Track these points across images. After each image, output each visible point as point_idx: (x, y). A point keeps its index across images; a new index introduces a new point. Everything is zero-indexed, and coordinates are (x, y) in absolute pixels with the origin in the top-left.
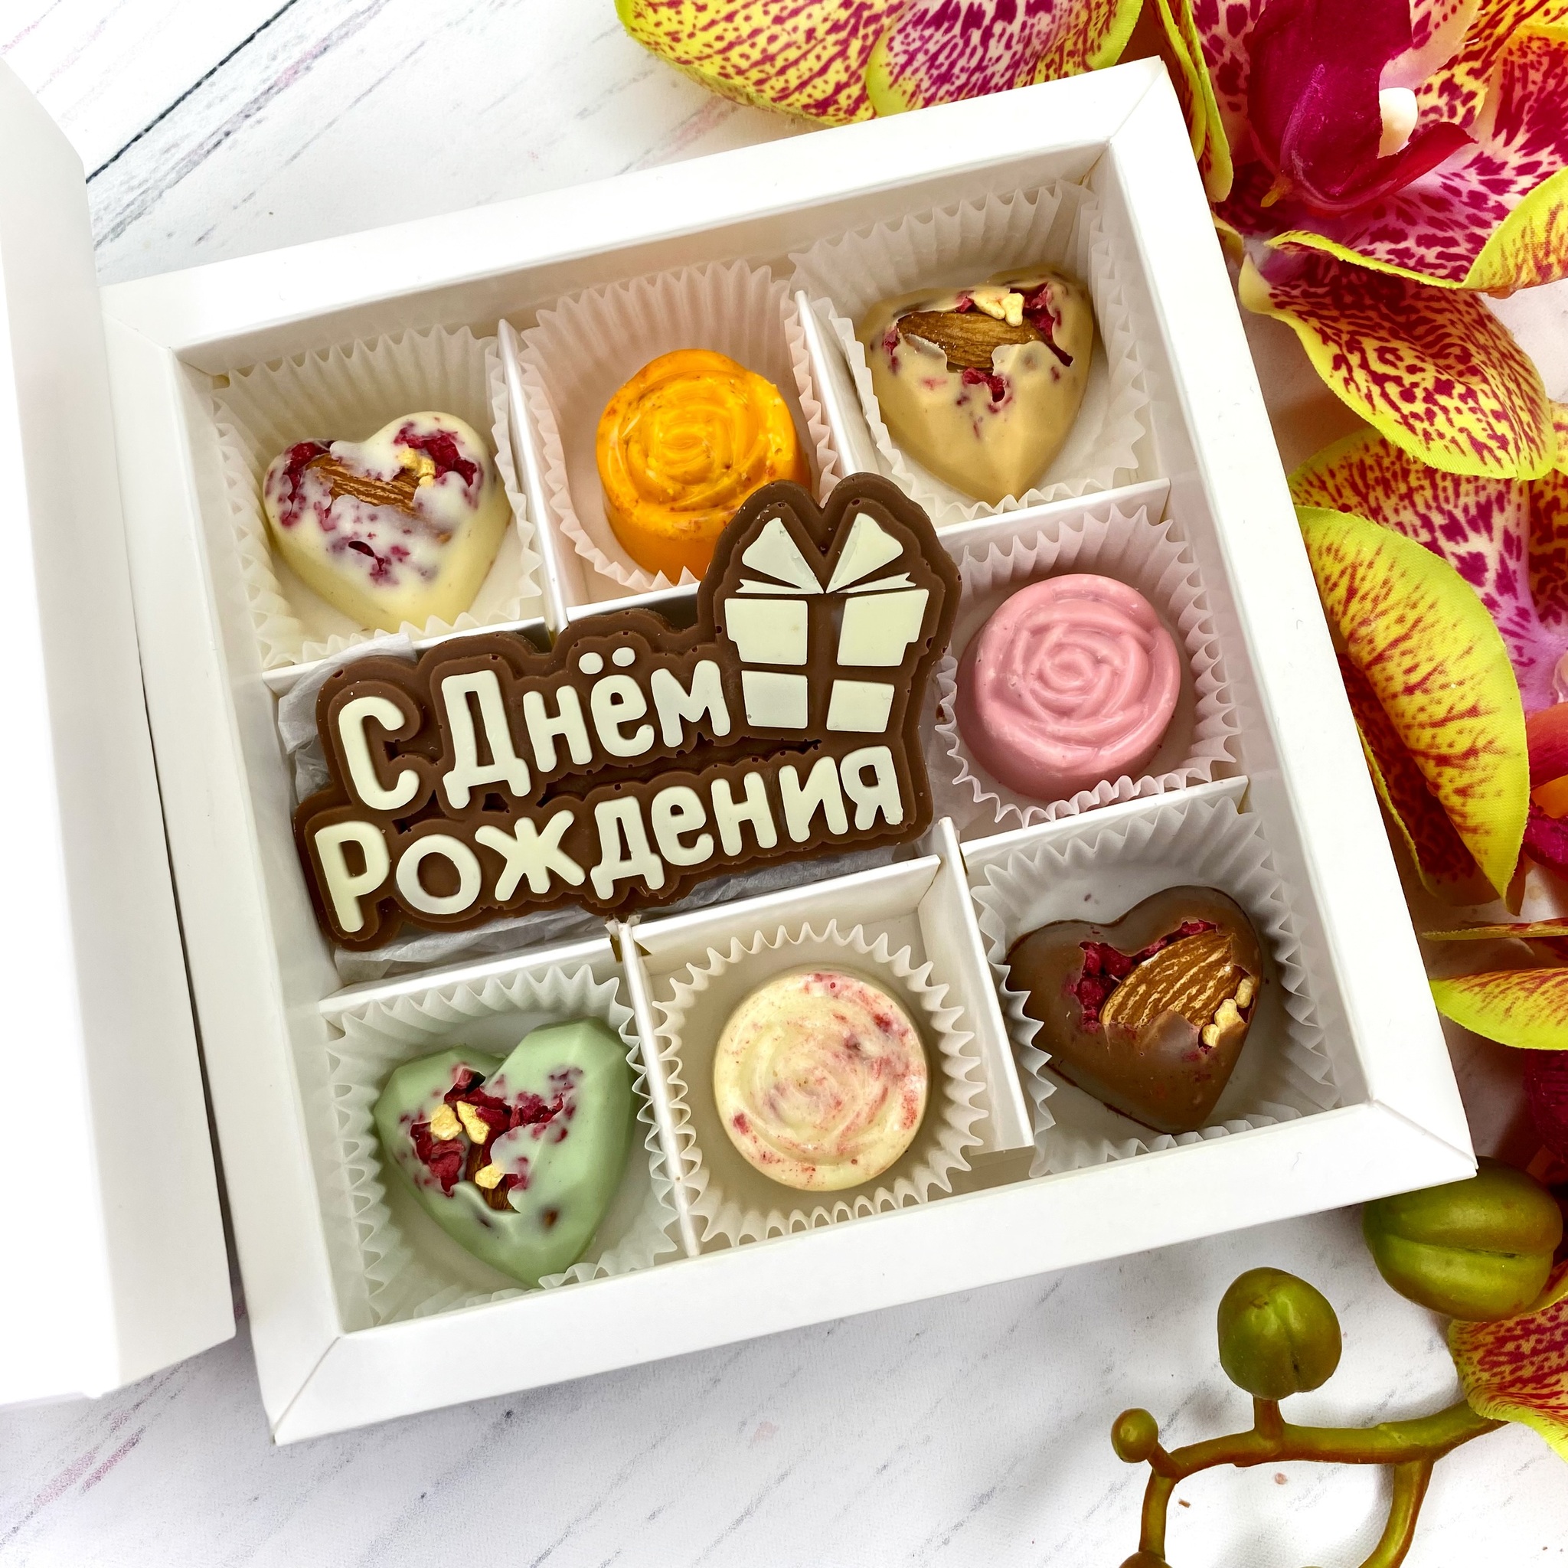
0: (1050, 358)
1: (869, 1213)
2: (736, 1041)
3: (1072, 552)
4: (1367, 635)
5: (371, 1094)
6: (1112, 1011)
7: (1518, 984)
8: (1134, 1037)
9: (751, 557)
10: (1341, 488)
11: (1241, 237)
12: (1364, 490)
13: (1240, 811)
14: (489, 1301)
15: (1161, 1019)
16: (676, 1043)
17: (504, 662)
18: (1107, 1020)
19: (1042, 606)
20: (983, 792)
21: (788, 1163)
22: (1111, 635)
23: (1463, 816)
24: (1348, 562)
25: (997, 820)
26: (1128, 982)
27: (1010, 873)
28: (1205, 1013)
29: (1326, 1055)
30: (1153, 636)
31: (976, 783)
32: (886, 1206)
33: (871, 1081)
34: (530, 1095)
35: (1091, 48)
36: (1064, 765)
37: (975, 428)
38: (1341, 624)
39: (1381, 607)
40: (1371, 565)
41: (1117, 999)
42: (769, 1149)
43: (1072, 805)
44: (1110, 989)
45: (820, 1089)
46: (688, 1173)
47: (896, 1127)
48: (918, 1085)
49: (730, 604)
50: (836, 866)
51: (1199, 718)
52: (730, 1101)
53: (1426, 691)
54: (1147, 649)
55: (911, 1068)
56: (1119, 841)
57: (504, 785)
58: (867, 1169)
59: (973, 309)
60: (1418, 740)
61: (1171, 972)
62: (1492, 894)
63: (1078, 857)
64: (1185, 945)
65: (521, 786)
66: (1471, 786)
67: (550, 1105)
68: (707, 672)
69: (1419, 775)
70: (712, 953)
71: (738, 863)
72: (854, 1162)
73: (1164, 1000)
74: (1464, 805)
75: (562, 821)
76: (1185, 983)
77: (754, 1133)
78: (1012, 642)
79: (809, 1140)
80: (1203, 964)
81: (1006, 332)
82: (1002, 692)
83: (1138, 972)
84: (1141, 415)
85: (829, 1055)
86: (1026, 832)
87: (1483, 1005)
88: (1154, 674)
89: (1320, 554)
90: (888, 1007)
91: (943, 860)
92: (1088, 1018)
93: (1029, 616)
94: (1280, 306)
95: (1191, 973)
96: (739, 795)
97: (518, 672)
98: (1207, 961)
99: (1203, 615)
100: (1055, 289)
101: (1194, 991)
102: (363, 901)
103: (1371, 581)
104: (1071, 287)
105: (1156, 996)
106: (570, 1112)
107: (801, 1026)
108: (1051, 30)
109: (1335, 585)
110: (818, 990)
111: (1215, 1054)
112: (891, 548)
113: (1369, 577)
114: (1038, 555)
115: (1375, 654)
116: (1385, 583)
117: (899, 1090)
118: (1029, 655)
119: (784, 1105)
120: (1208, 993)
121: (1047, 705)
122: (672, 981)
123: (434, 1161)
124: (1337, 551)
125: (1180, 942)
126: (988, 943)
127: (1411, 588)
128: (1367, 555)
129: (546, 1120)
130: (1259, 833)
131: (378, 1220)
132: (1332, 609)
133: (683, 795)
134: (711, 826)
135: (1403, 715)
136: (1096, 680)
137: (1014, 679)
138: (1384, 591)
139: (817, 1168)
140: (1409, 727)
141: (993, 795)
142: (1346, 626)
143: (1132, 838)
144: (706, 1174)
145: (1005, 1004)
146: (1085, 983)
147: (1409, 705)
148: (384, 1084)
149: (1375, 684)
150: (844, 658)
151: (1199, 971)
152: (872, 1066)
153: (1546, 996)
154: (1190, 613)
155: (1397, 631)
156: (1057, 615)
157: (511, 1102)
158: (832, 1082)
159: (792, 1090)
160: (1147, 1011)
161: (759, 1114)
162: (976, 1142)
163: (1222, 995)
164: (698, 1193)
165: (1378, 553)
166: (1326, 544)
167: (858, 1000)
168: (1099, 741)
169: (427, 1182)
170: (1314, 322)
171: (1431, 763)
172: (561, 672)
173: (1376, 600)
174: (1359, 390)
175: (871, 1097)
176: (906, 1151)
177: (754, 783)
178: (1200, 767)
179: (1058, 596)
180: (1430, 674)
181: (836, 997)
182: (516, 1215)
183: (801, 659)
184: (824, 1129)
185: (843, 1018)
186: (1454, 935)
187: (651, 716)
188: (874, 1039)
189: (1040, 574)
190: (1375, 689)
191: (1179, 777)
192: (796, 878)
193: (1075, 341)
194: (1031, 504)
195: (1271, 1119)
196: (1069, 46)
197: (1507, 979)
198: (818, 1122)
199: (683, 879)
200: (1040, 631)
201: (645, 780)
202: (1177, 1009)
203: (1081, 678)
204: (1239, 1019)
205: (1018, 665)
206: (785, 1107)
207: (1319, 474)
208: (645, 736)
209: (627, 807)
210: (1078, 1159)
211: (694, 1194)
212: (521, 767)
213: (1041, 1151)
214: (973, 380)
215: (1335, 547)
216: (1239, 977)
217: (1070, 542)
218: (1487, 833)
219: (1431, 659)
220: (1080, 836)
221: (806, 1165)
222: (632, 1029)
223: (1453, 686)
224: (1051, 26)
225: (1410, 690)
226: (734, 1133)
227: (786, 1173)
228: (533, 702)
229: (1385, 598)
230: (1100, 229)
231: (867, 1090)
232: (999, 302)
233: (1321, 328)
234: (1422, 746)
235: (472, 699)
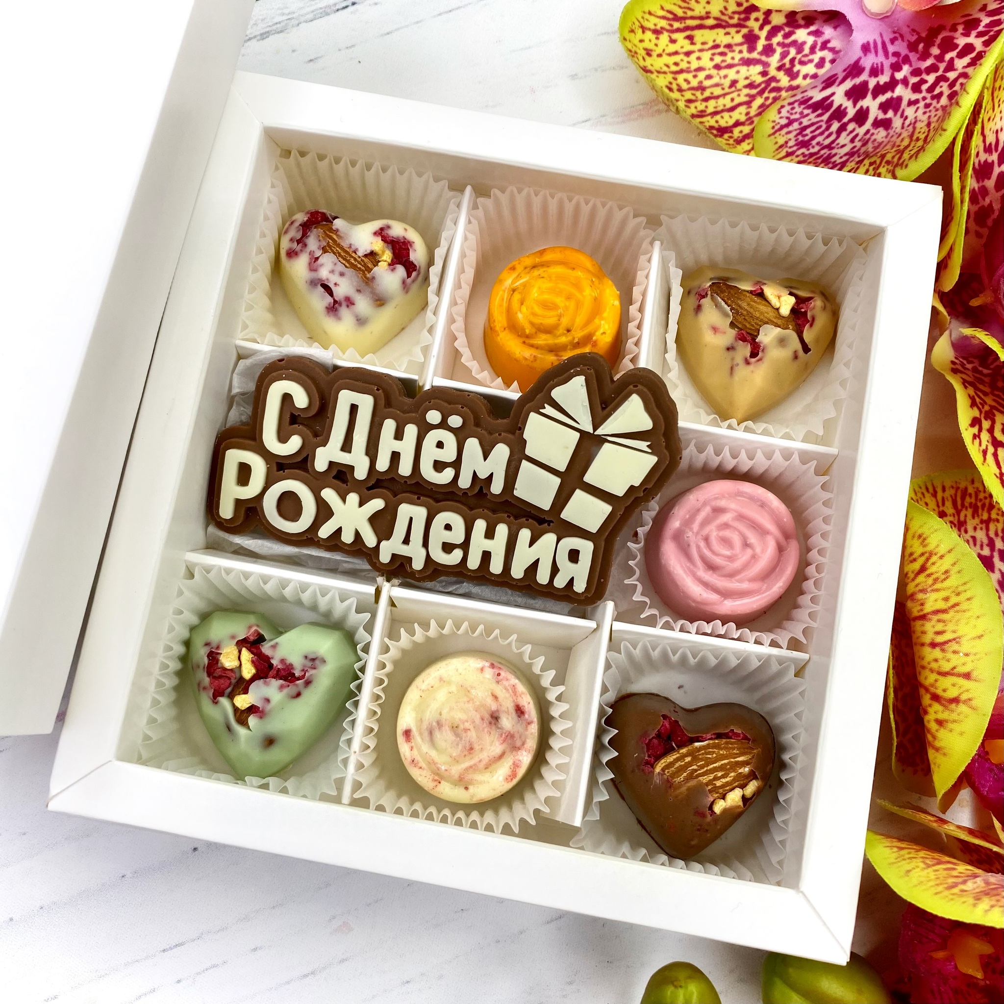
0: (796, 344)
1: (461, 825)
2: (426, 683)
3: (760, 470)
4: (922, 599)
5: (194, 620)
6: (664, 764)
7: (922, 858)
8: (670, 787)
9: (557, 393)
10: (946, 500)
11: (948, 318)
12: (960, 507)
13: (797, 675)
14: (209, 777)
15: (692, 783)
16: (389, 668)
17: (382, 395)
18: (658, 769)
19: (727, 496)
20: (642, 595)
21: (425, 771)
22: (762, 532)
23: (934, 737)
24: (928, 549)
25: (642, 616)
26: (681, 751)
27: (637, 653)
28: (721, 791)
29: (785, 849)
30: (788, 543)
31: (640, 588)
32: (474, 825)
33: (497, 744)
34: (288, 662)
35: (902, 165)
36: (699, 599)
37: (732, 368)
38: (909, 586)
39: (938, 586)
40: (942, 557)
41: (670, 758)
42: (418, 758)
43: (693, 627)
44: (669, 750)
45: (464, 735)
46: (363, 751)
47: (501, 778)
48: (525, 758)
49: (533, 416)
50: (532, 602)
51: (796, 606)
52: (407, 718)
53: (943, 650)
54: (781, 549)
55: (525, 746)
56: (713, 662)
57: (352, 468)
58: (472, 797)
59: (761, 295)
60: (926, 678)
61: (710, 756)
62: (932, 793)
63: (683, 660)
64: (726, 743)
65: (361, 473)
66: (946, 721)
67: (297, 674)
68: (501, 452)
69: (918, 700)
70: (433, 623)
71: (472, 575)
72: (466, 788)
73: (699, 772)
74: (937, 731)
75: (377, 504)
76: (716, 767)
77: (413, 744)
78: (698, 510)
79: (444, 763)
80: (732, 760)
81: (776, 317)
82: (678, 537)
83: (690, 747)
84: (837, 404)
85: (478, 716)
86: (657, 631)
87: (895, 861)
88: (779, 567)
89: (913, 537)
90: (528, 703)
91: (598, 625)
92: (647, 763)
93: (716, 498)
94: (955, 371)
95: (723, 762)
96: (490, 534)
97: (388, 404)
98: (736, 760)
99: (824, 544)
100: (818, 303)
101: (720, 774)
102: (238, 502)
103: (937, 567)
104: (828, 305)
105: (695, 767)
106: (308, 683)
107: (469, 691)
108: (883, 142)
109: (915, 560)
110: (489, 673)
111: (716, 819)
112: (646, 423)
113: (937, 565)
114: (737, 463)
115: (921, 613)
116: (946, 572)
117: (512, 756)
118: (705, 522)
119: (437, 735)
120: (728, 779)
121: (704, 559)
122: (402, 630)
123: (215, 678)
124: (925, 539)
125: (724, 740)
126: (605, 690)
127: (960, 583)
128: (942, 550)
129: (291, 681)
130: (802, 694)
131: (165, 699)
132: (907, 574)
133: (457, 521)
134: (465, 546)
135: (923, 659)
136: (740, 556)
137: (690, 534)
138: (943, 577)
139: (443, 782)
140: (923, 667)
141: (647, 600)
142: (911, 588)
143: (722, 662)
144: (374, 756)
145: (600, 733)
146: (655, 741)
147: (930, 654)
148: (205, 617)
149: (914, 632)
150: (589, 478)
151: (728, 763)
152: (501, 735)
153: (937, 873)
154: (816, 539)
155: (941, 605)
156: (733, 505)
157: (275, 662)
158: (472, 734)
159: (446, 729)
160: (685, 774)
161: (421, 734)
162: (546, 809)
163: (736, 784)
164: (363, 766)
165: (949, 552)
166: (920, 532)
167: (510, 691)
168: (726, 594)
169: (205, 688)
170: (971, 391)
171: (928, 696)
172: (414, 415)
173: (936, 580)
174: (980, 445)
175: (493, 754)
176: (502, 795)
177: (502, 530)
178: (783, 638)
179: (740, 494)
180: (950, 641)
181: (498, 682)
182: (249, 732)
183: (562, 468)
184: (456, 761)
185: (496, 697)
186: (895, 809)
187: (457, 464)
188: (510, 718)
189: (734, 475)
190: (913, 634)
191: (766, 638)
192: (504, 598)
193: (817, 341)
194: (747, 430)
195: (733, 874)
196: (889, 157)
197: (917, 852)
198: (454, 754)
199: (435, 569)
200: (718, 511)
201: (437, 501)
202: (705, 781)
203: (731, 551)
204: (741, 803)
205: (696, 526)
206: (438, 736)
207: (935, 486)
208: (447, 475)
209: (419, 513)
210: (604, 847)
211: (360, 766)
212: (366, 462)
213: (584, 833)
214: (742, 338)
215: (924, 536)
216: (752, 778)
217: (760, 464)
218: (945, 754)
219: (954, 632)
220: (689, 648)
221: (436, 778)
222: (366, 649)
223: (961, 654)
224: (884, 139)
225: (933, 645)
226: (401, 739)
227: (422, 777)
228: (389, 426)
229: (942, 582)
230: (861, 279)
231: (493, 748)
232: (779, 297)
233: (974, 396)
234: (927, 683)
235: (354, 409)
